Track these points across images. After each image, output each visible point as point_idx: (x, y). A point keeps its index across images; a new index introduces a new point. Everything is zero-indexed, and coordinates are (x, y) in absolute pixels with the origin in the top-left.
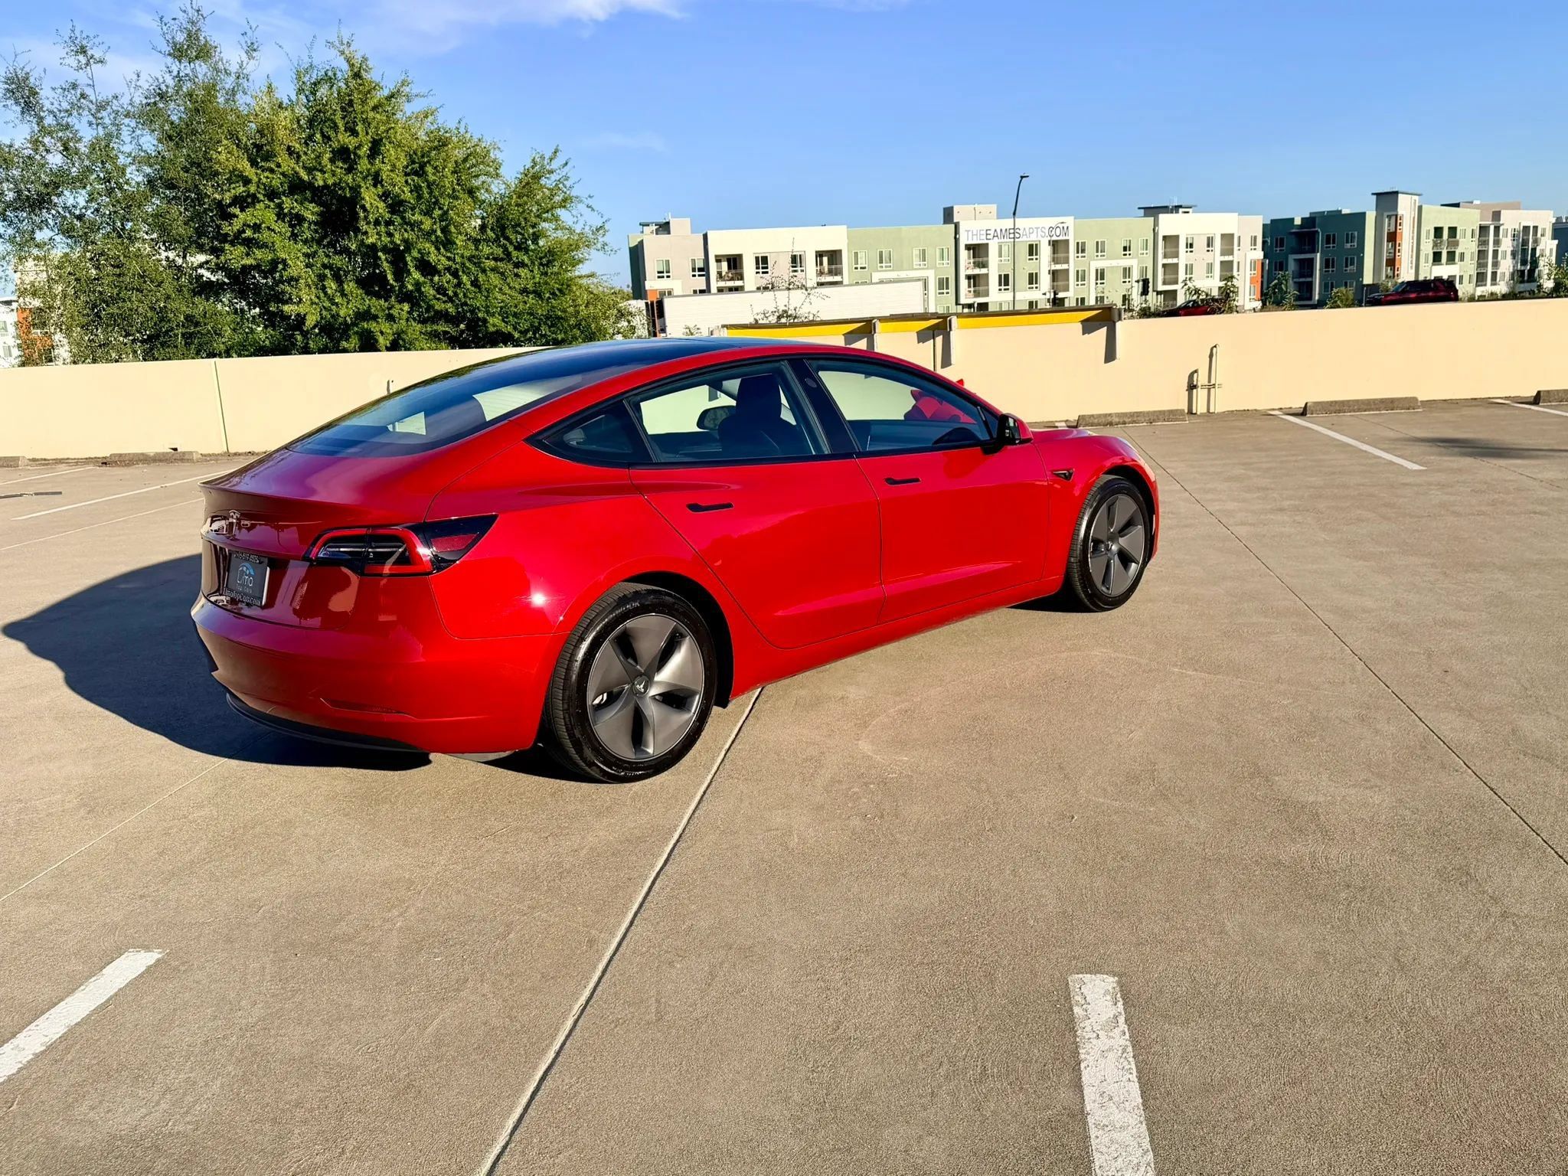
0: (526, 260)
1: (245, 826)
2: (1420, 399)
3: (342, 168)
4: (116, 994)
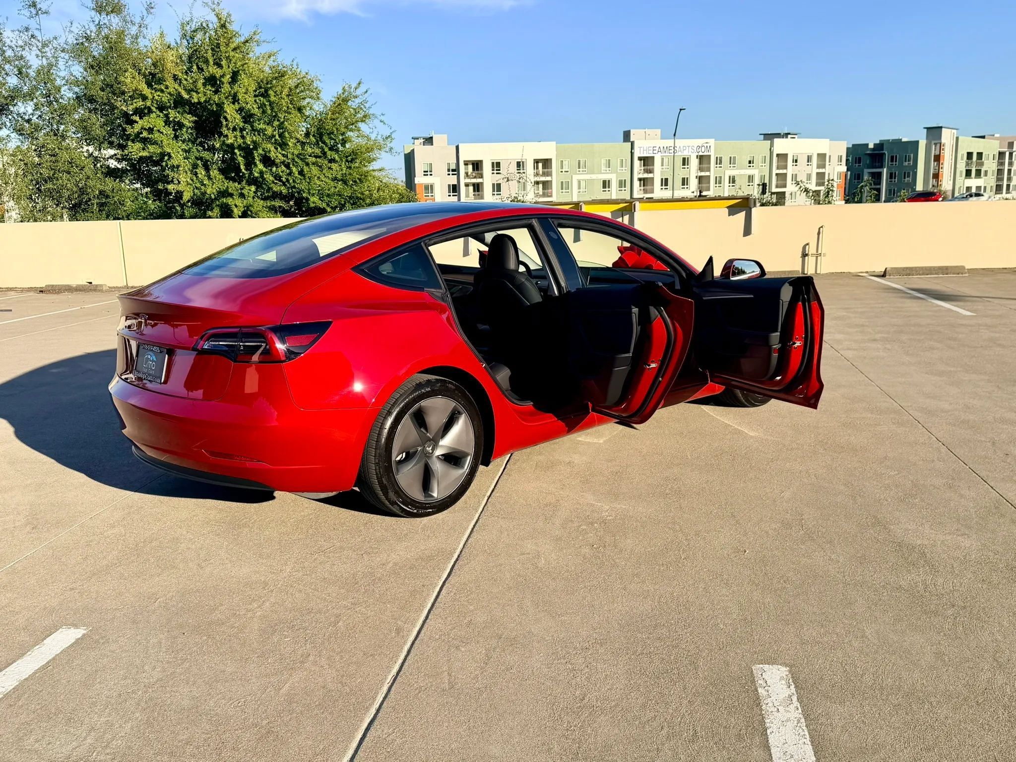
0: (337, 158)
1: (145, 541)
2: (967, 268)
3: (210, 90)
4: (54, 659)
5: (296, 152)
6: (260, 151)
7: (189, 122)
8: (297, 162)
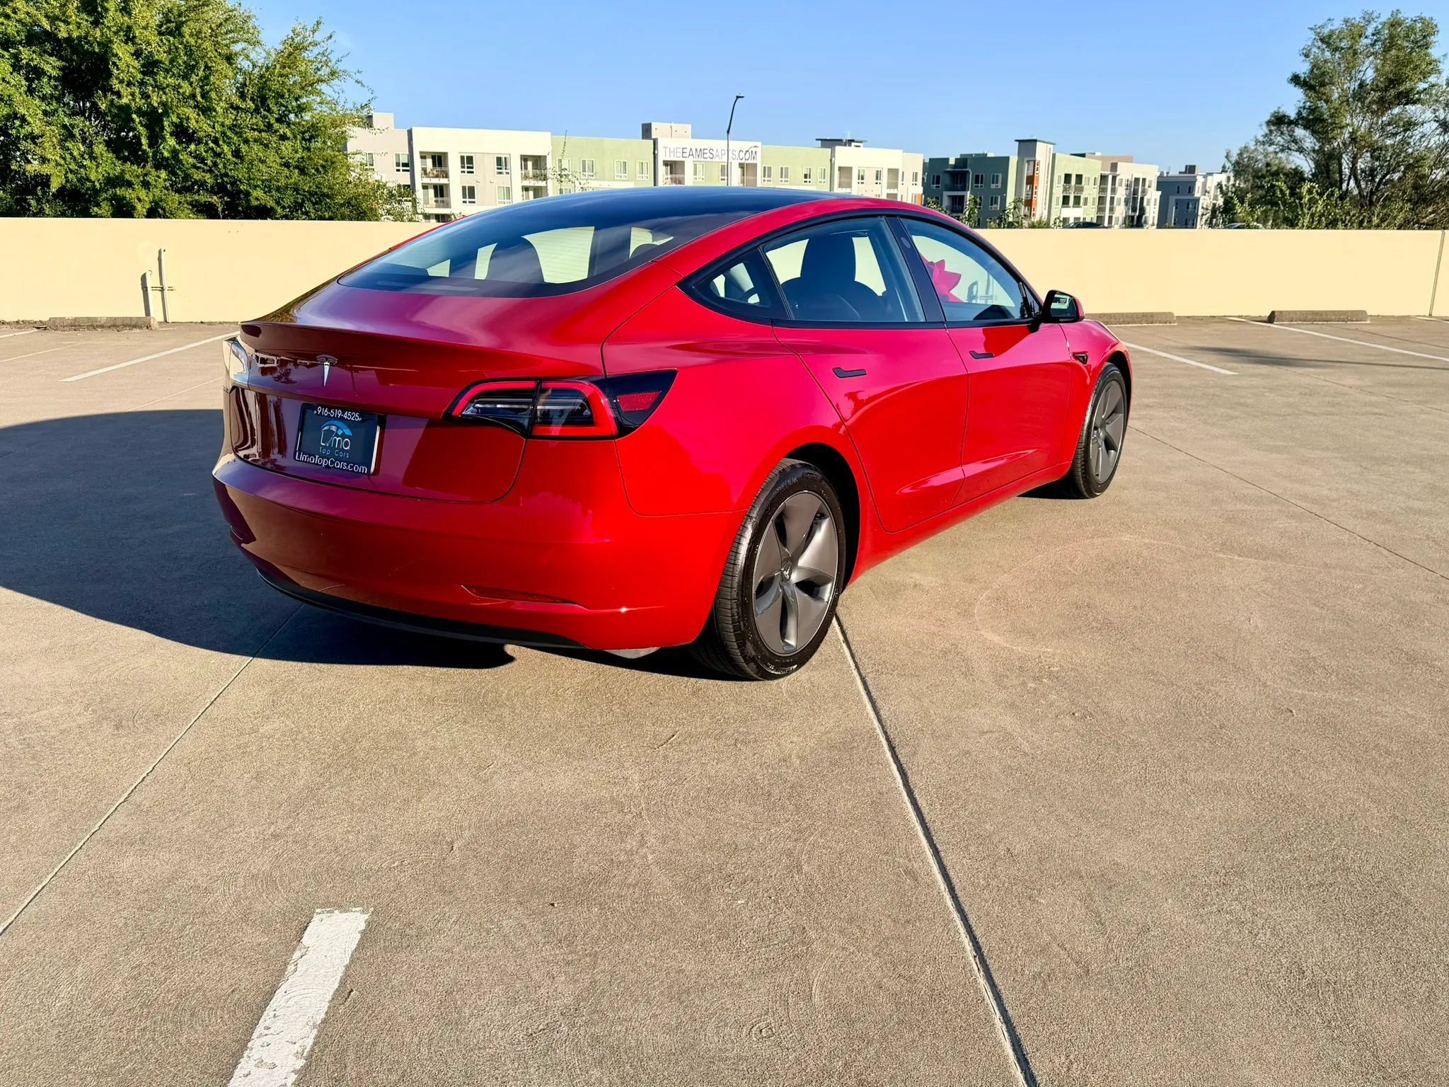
0: (289, 134)
1: (344, 739)
2: (1175, 315)
3: (87, 21)
5: (228, 122)
6: (175, 119)
7: (54, 68)
8: (229, 138)
